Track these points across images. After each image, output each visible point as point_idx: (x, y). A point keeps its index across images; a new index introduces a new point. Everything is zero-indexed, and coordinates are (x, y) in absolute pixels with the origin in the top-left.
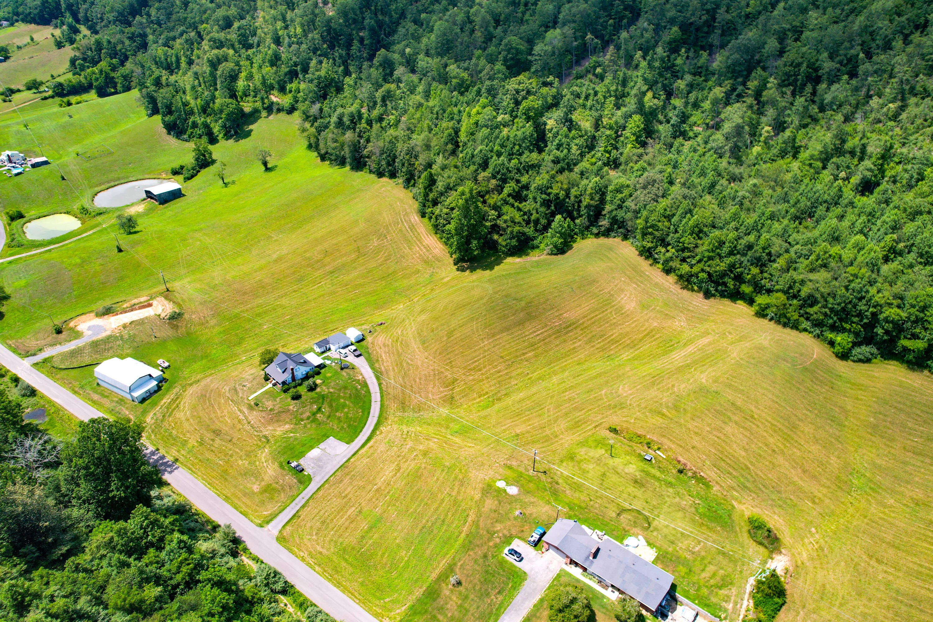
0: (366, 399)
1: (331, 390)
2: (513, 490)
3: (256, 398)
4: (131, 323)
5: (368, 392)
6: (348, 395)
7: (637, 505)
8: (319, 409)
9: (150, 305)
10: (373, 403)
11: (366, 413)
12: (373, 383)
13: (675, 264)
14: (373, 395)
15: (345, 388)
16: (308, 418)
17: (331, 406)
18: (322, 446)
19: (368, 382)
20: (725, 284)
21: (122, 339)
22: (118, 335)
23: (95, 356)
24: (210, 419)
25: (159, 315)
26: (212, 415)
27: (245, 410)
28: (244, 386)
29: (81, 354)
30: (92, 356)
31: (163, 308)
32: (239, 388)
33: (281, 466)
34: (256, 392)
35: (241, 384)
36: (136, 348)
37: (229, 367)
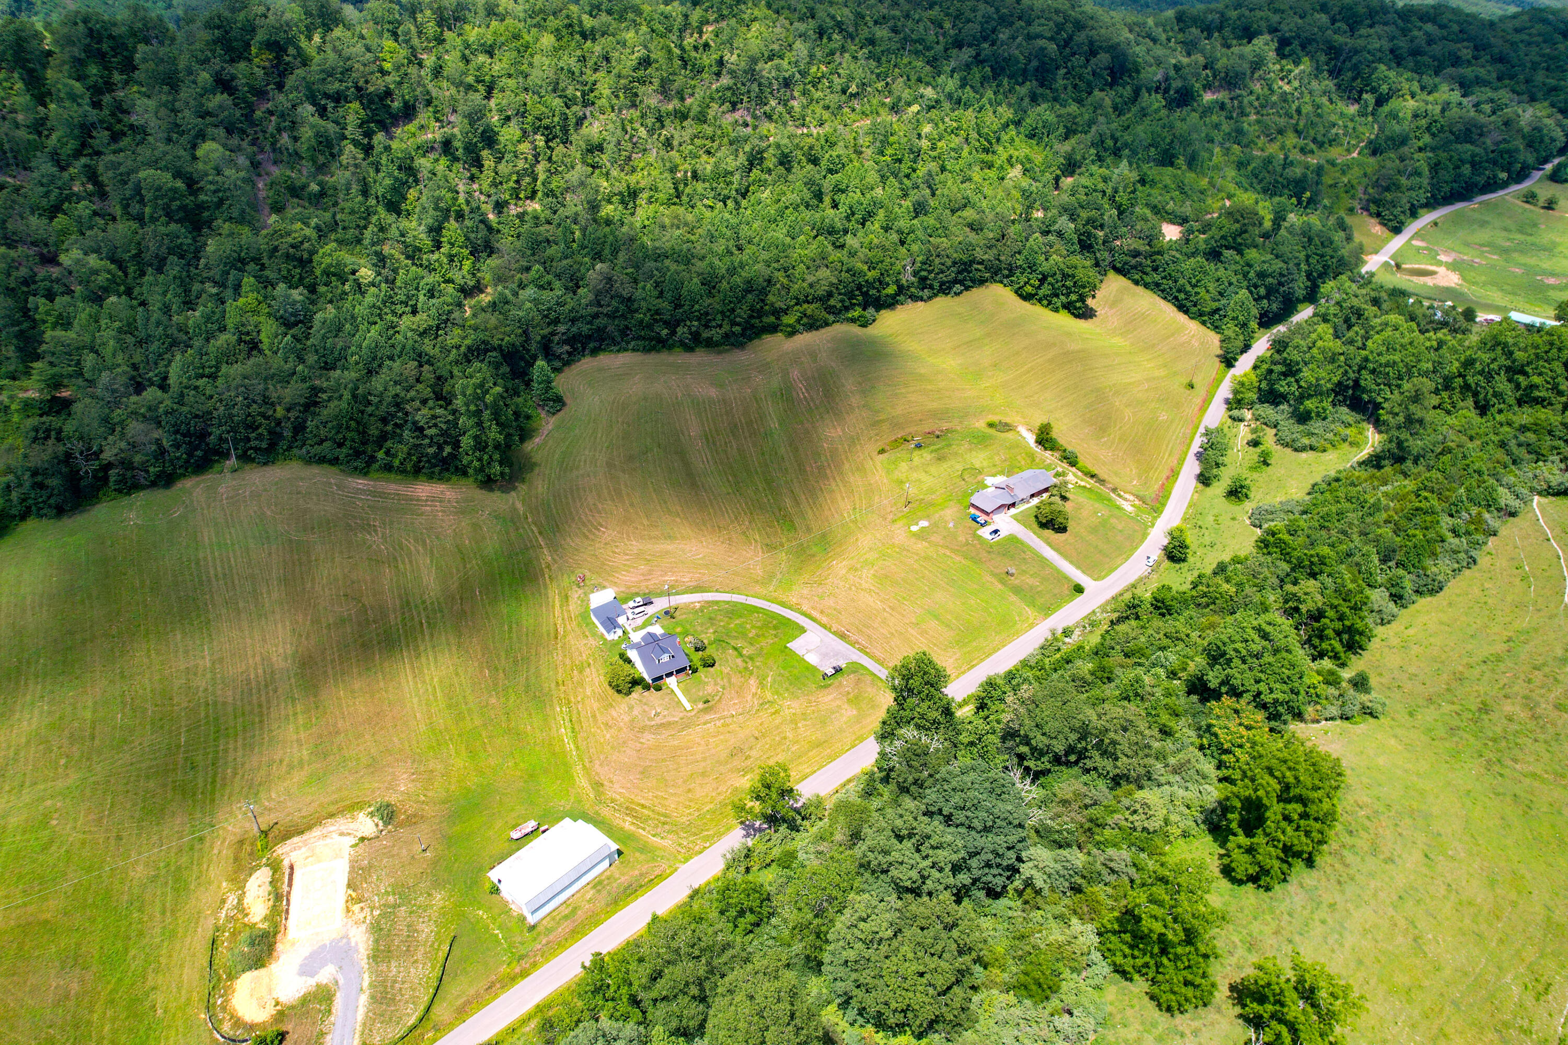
0: (738, 607)
1: (711, 631)
2: (923, 523)
3: (693, 701)
4: (351, 887)
5: (728, 603)
6: (726, 620)
7: (959, 467)
8: (735, 649)
9: (292, 868)
10: (747, 603)
11: (762, 610)
12: (712, 597)
13: (705, 334)
14: (733, 600)
15: (712, 620)
16: (745, 662)
17: (736, 638)
18: (801, 653)
19: (711, 600)
20: (753, 326)
21: (395, 906)
22: (377, 913)
23: (419, 956)
24: (705, 759)
25: (363, 839)
26: (699, 757)
27: (708, 717)
28: (657, 714)
29: (395, 982)
30: (416, 962)
31: (335, 836)
32: (658, 720)
33: (826, 687)
34: (679, 701)
35: (650, 719)
36: (437, 884)
37: (577, 748)
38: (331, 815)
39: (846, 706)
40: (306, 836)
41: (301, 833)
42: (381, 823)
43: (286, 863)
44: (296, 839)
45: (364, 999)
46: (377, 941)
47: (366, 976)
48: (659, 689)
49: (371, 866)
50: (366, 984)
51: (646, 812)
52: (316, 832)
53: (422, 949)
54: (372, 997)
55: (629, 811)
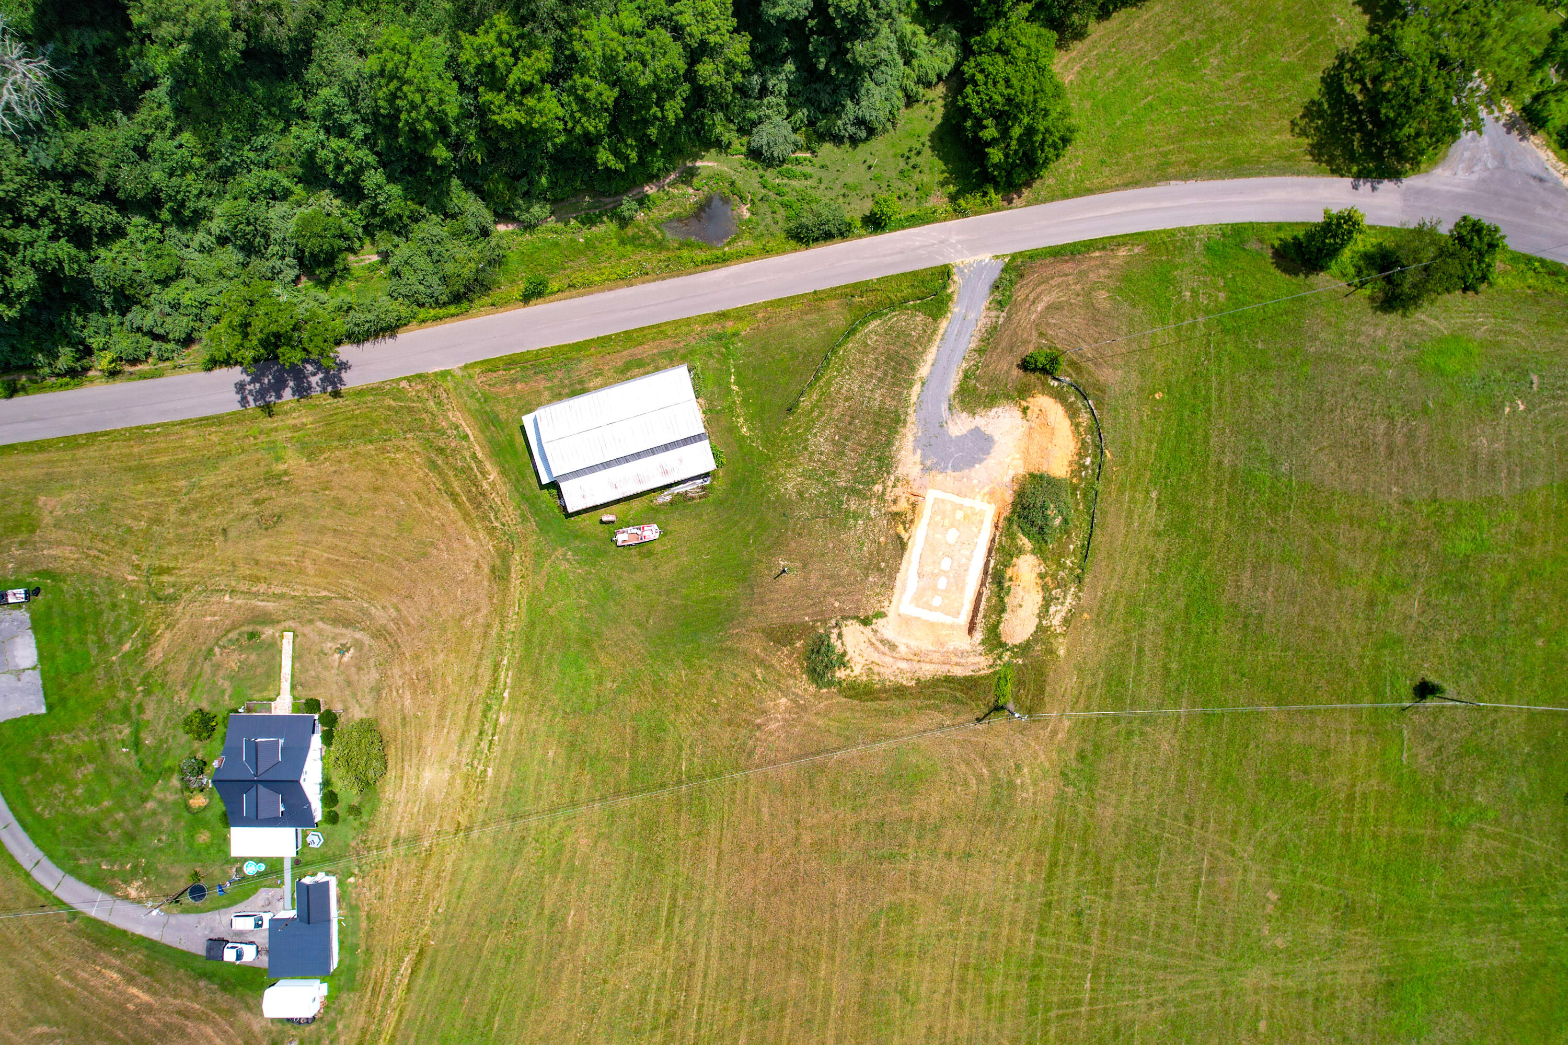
0: (60, 851)
1: (150, 805)
3: (274, 648)
4: (901, 546)
5: (75, 872)
6: (106, 825)
8: (137, 744)
9: (971, 629)
10: (39, 854)
11: (29, 819)
12: (92, 902)
14: (58, 873)
15: (131, 838)
16: (141, 708)
17: (118, 772)
18: (34, 679)
19: (100, 896)
21: (852, 491)
22: (878, 488)
23: (842, 405)
24: (322, 530)
25: (866, 622)
26: (328, 539)
27: (270, 606)
28: (343, 650)
29: (880, 380)
30: (847, 399)
31: (902, 649)
32: (348, 635)
33: (47, 574)
34: (295, 658)
35: (358, 645)
36: (784, 507)
37: (497, 666)
38: (900, 691)
39: (48, 520)
40: (941, 670)
41: (949, 680)
42: (834, 637)
43: (979, 636)
44: (959, 672)
45: (924, 371)
46: (889, 443)
47: (914, 399)
48: (313, 705)
49: (866, 570)
50: (917, 388)
51: (456, 486)
52: (928, 671)
53: (836, 413)
54: (913, 369)
55: (478, 498)
